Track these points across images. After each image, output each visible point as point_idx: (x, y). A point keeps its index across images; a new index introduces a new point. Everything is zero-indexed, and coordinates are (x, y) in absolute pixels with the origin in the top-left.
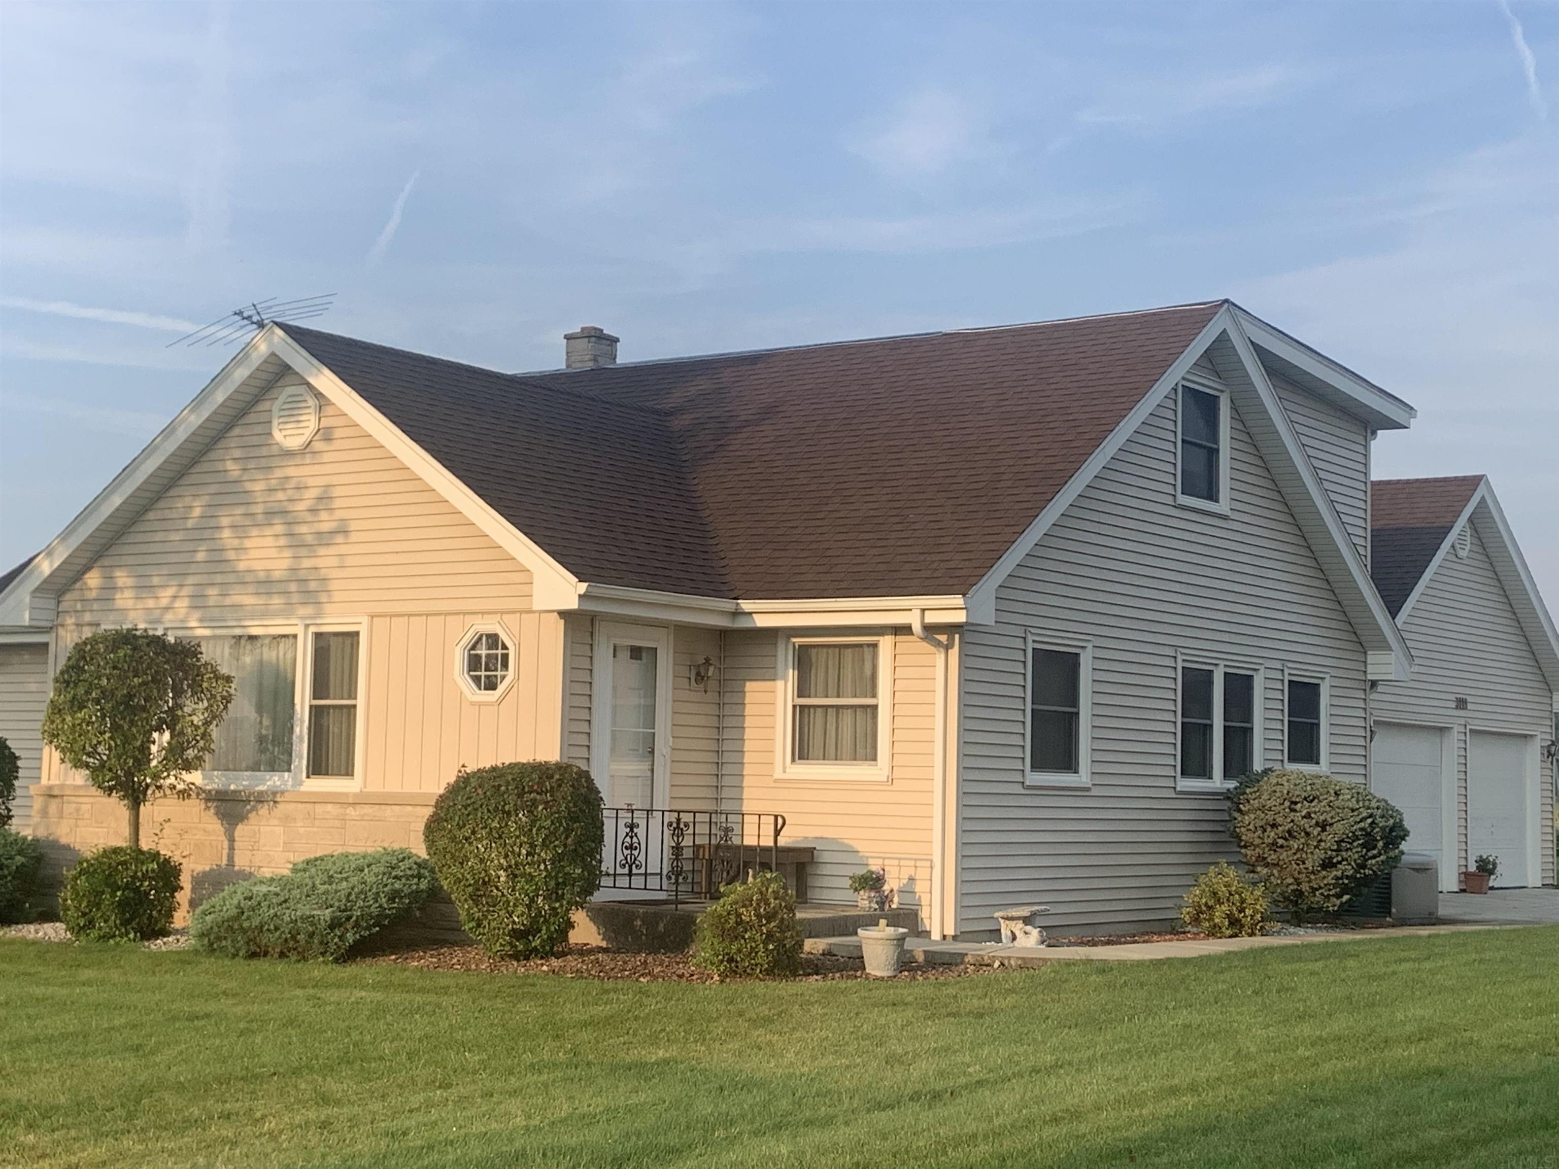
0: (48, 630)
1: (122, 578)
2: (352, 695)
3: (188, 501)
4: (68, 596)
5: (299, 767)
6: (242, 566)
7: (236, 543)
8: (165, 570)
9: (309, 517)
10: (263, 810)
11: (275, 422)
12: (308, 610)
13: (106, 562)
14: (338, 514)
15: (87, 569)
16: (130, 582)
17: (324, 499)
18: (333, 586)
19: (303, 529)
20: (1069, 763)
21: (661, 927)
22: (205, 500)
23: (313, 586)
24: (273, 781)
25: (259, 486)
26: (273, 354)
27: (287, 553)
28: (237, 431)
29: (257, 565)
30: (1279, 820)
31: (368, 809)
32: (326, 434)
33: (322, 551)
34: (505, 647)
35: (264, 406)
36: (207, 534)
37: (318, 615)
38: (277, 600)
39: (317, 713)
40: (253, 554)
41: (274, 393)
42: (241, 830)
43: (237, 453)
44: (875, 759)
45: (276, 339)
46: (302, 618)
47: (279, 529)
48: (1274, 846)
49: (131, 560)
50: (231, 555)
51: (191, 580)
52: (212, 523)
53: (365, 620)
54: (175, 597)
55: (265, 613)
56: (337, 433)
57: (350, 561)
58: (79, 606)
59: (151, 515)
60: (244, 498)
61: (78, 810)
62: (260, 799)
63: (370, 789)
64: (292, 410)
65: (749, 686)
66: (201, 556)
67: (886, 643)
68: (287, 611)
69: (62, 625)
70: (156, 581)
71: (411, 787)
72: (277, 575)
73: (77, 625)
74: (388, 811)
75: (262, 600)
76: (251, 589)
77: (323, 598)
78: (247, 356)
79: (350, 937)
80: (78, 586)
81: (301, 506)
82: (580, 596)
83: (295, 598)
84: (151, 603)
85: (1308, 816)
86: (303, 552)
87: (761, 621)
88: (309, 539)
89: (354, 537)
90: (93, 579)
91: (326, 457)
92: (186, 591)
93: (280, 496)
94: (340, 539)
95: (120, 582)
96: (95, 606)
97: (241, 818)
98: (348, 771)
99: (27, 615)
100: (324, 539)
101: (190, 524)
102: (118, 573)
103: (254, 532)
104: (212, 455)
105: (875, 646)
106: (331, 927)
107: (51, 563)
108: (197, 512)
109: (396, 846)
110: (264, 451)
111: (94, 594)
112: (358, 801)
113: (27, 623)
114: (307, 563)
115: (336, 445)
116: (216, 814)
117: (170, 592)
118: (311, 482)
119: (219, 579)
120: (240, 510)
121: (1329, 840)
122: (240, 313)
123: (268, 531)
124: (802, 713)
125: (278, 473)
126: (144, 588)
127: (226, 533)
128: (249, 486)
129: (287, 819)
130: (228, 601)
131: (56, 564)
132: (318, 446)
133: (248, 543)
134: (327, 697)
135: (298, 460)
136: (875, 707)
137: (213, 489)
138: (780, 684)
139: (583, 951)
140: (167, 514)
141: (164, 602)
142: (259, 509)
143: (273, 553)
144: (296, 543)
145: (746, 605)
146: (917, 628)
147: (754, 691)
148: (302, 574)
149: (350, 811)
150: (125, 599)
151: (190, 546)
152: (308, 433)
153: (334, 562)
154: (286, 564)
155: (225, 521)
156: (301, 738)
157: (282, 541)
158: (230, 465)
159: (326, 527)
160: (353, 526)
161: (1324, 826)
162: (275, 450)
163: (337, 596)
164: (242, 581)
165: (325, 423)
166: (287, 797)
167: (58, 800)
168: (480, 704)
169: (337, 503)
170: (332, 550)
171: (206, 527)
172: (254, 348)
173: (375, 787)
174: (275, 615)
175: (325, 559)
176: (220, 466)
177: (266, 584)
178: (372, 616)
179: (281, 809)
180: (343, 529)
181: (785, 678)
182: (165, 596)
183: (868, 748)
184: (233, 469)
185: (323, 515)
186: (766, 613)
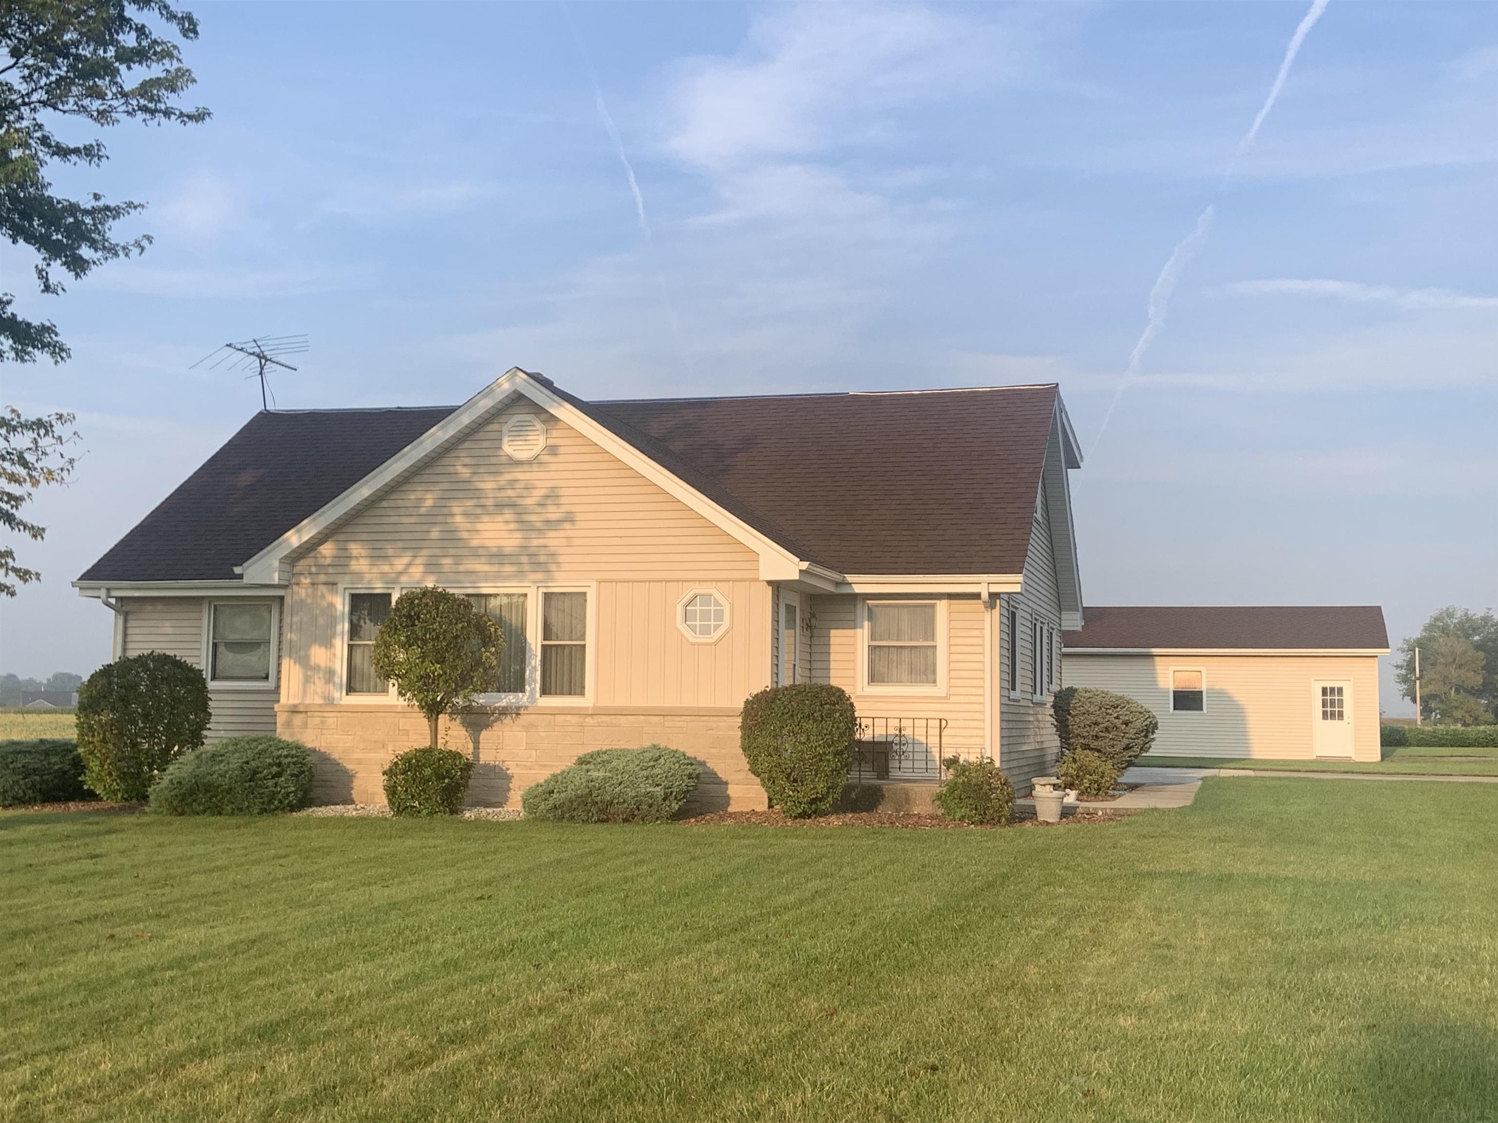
0: (285, 587)
1: (355, 549)
2: (583, 637)
3: (419, 495)
4: (302, 562)
5: (533, 690)
6: (474, 543)
7: (468, 526)
8: (400, 545)
9: (538, 509)
10: (508, 720)
11: (505, 439)
12: (540, 576)
13: (342, 537)
14: (564, 509)
15: (323, 542)
16: (364, 552)
17: (552, 496)
18: (561, 559)
19: (533, 518)
21: (853, 795)
22: (438, 494)
23: (542, 559)
24: (507, 699)
25: (489, 486)
26: (516, 391)
27: (518, 535)
28: (467, 445)
29: (489, 543)
30: (1100, 720)
31: (605, 718)
32: (552, 450)
33: (551, 534)
34: (717, 603)
35: (494, 427)
36: (440, 519)
37: (552, 580)
38: (508, 569)
39: (548, 650)
40: (485, 535)
41: (503, 419)
42: (484, 735)
43: (467, 461)
44: (935, 682)
45: (518, 380)
46: (535, 582)
47: (509, 517)
48: (1097, 737)
49: (365, 537)
50: (465, 535)
51: (425, 552)
52: (445, 511)
53: (594, 585)
54: (409, 565)
55: (498, 577)
56: (562, 450)
57: (576, 542)
58: (313, 569)
59: (385, 504)
60: (477, 494)
61: (323, 722)
62: (504, 712)
63: (601, 704)
64: (520, 431)
65: (833, 632)
66: (435, 534)
67: (942, 606)
68: (520, 574)
69: (297, 584)
70: (390, 552)
71: (638, 703)
72: (507, 551)
73: (313, 584)
74: (623, 720)
75: (495, 568)
76: (483, 560)
77: (553, 567)
78: (492, 391)
80: (312, 555)
81: (529, 501)
82: (800, 571)
83: (527, 568)
84: (386, 568)
85: (1117, 718)
86: (533, 534)
87: (858, 589)
88: (538, 525)
89: (579, 525)
90: (327, 550)
91: (552, 467)
92: (419, 561)
93: (510, 493)
94: (567, 525)
95: (355, 553)
96: (331, 570)
97: (487, 726)
98: (582, 693)
99: (276, 576)
100: (551, 525)
101: (423, 511)
102: (352, 546)
103: (486, 518)
104: (445, 461)
105: (933, 606)
107: (300, 538)
108: (429, 503)
109: (647, 744)
110: (493, 460)
111: (328, 561)
112: (597, 712)
114: (535, 542)
115: (560, 458)
116: (462, 723)
117: (406, 560)
118: (539, 484)
119: (452, 552)
120: (471, 503)
121: (1132, 732)
123: (499, 518)
124: (872, 649)
125: (508, 477)
126: (377, 556)
127: (458, 519)
128: (480, 485)
129: (528, 728)
130: (462, 568)
131: (305, 538)
132: (545, 458)
133: (479, 526)
135: (526, 468)
136: (933, 647)
138: (859, 631)
140: (400, 503)
141: (399, 568)
142: (490, 502)
143: (505, 534)
144: (525, 526)
145: (850, 578)
146: (985, 596)
147: (837, 637)
148: (532, 550)
149: (588, 720)
150: (360, 565)
151: (425, 528)
152: (537, 450)
153: (563, 542)
154: (516, 543)
155: (456, 510)
156: (536, 668)
157: (512, 526)
158: (460, 469)
159: (553, 517)
160: (578, 517)
161: (1126, 723)
162: (504, 460)
163: (565, 567)
164: (475, 553)
165: (551, 442)
166: (530, 711)
167: (303, 715)
168: (699, 644)
169: (563, 500)
170: (561, 534)
171: (440, 513)
172: (499, 386)
173: (606, 702)
174: (506, 578)
175: (553, 540)
176: (451, 470)
177: (498, 557)
178: (600, 582)
179: (524, 719)
180: (569, 518)
181: (862, 627)
182: (400, 564)
183: (928, 674)
184: (464, 472)
185: (551, 509)
186: (862, 584)
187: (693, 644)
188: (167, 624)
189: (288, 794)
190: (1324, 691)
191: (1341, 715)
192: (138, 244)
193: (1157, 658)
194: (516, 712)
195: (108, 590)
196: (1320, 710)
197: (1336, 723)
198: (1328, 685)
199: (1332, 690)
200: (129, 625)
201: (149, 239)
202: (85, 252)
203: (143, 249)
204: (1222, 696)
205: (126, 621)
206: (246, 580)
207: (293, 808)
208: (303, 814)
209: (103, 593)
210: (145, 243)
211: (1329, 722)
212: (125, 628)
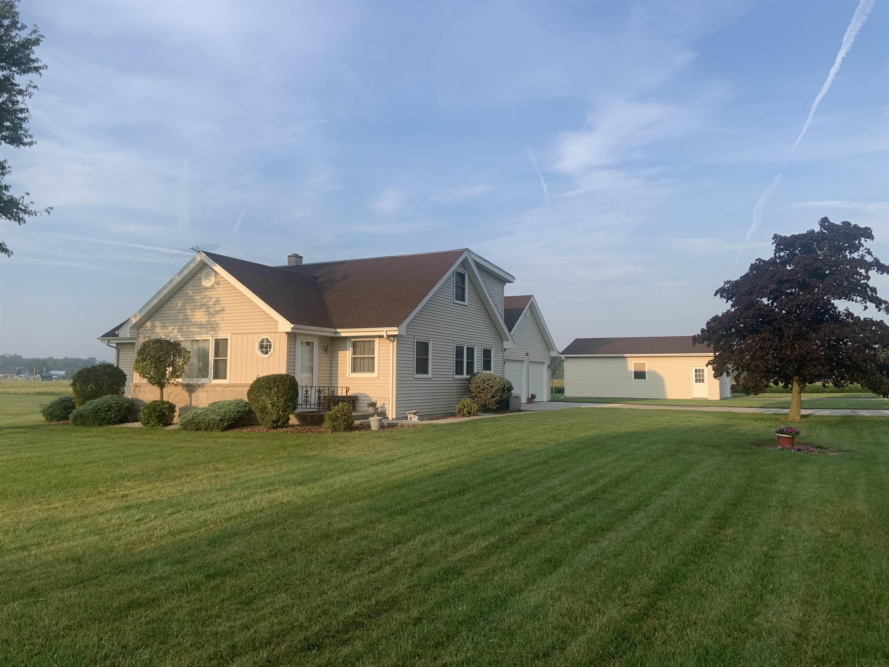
0: (135, 339)
1: (157, 324)
2: (226, 356)
3: (177, 302)
4: (141, 329)
5: (210, 377)
6: (193, 320)
7: (191, 314)
8: (170, 321)
9: (213, 306)
10: (200, 389)
11: (203, 279)
12: (213, 333)
13: (153, 319)
14: (221, 306)
15: (147, 321)
16: (160, 325)
17: (218, 301)
18: (220, 326)
19: (211, 310)
20: (426, 372)
21: (315, 419)
22: (182, 301)
23: (214, 326)
24: (203, 381)
25: (198, 297)
26: (202, 260)
27: (207, 316)
28: (191, 282)
29: (198, 320)
31: (231, 388)
32: (217, 283)
33: (217, 316)
34: (270, 342)
35: (199, 275)
36: (182, 311)
37: (217, 334)
38: (204, 330)
39: (216, 361)
40: (197, 317)
41: (202, 271)
42: (193, 395)
43: (191, 288)
44: (374, 372)
45: (202, 256)
46: (211, 335)
47: (204, 310)
49: (160, 318)
50: (190, 317)
51: (178, 324)
52: (185, 308)
53: (230, 335)
54: (173, 329)
55: (200, 334)
56: (221, 283)
57: (225, 319)
58: (144, 332)
59: (166, 306)
60: (194, 301)
61: (145, 390)
62: (199, 386)
63: (231, 382)
64: (207, 276)
65: (339, 352)
66: (181, 317)
67: (377, 340)
68: (207, 333)
69: (139, 337)
70: (167, 324)
71: (243, 382)
72: (204, 323)
73: (144, 337)
74: (237, 389)
75: (199, 330)
76: (196, 326)
77: (217, 329)
78: (194, 260)
79: (226, 424)
80: (144, 326)
81: (210, 303)
82: (291, 328)
83: (209, 329)
86: (211, 316)
87: (343, 335)
88: (213, 312)
89: (226, 312)
90: (149, 324)
91: (218, 289)
92: (176, 327)
93: (204, 300)
94: (222, 312)
96: (149, 332)
97: (194, 391)
98: (225, 378)
99: (128, 334)
100: (217, 312)
101: (178, 308)
102: (156, 322)
103: (196, 310)
104: (185, 288)
105: (374, 341)
106: (220, 421)
108: (180, 305)
109: (239, 398)
110: (200, 288)
111: (149, 328)
112: (228, 386)
113: (128, 336)
114: (212, 319)
115: (221, 286)
116: (186, 390)
117: (172, 327)
118: (214, 296)
119: (186, 324)
120: (193, 304)
121: (493, 390)
122: (192, 248)
123: (201, 310)
124: (354, 359)
125: (204, 294)
126: (164, 327)
127: (188, 311)
128: (195, 298)
129: (207, 391)
130: (189, 330)
131: (137, 320)
132: (215, 286)
133: (195, 314)
134: (219, 357)
135: (210, 290)
136: (374, 357)
137: (185, 298)
138: (348, 352)
139: (293, 426)
140: (170, 305)
141: (170, 330)
142: (198, 304)
143: (203, 316)
144: (209, 313)
145: (338, 330)
146: (385, 336)
147: (341, 353)
148: (211, 322)
149: (226, 389)
150: (158, 330)
151: (178, 315)
152: (212, 283)
153: (220, 319)
154: (206, 319)
155: (188, 307)
156: (211, 368)
157: (205, 313)
158: (189, 292)
159: (218, 309)
160: (226, 309)
161: (492, 387)
162: (203, 287)
163: (222, 328)
164: (193, 324)
165: (217, 280)
166: (207, 385)
167: (139, 387)
168: (263, 358)
169: (221, 302)
170: (220, 316)
171: (183, 310)
172: (196, 258)
173: (233, 382)
174: (203, 334)
175: (218, 318)
176: (186, 292)
177: (200, 326)
178: (232, 334)
179: (205, 389)
180: (223, 310)
181: (349, 350)
182: (170, 329)
183: (371, 369)
184: (190, 293)
185: (217, 306)
186: (344, 332)
187: (261, 358)
190: (696, 371)
191: (703, 381)
193: (628, 358)
194: (202, 386)
195: (109, 340)
196: (694, 378)
197: (701, 384)
198: (698, 368)
199: (699, 370)
200: (120, 353)
204: (655, 374)
205: (118, 352)
206: (120, 336)
208: (125, 425)
209: (107, 341)
211: (698, 384)
212: (118, 355)
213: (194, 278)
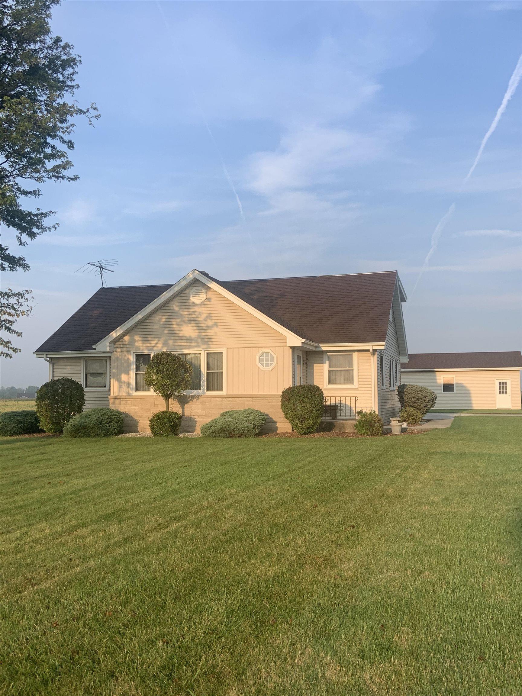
0: (111, 352)
1: (137, 338)
2: (222, 369)
3: (160, 317)
4: (118, 343)
5: (204, 389)
6: (181, 335)
7: (178, 329)
8: (153, 336)
9: (204, 322)
10: (195, 400)
11: (191, 296)
12: (205, 346)
13: (132, 334)
14: (214, 321)
15: (125, 335)
16: (140, 339)
17: (209, 317)
18: (213, 340)
19: (202, 325)
21: (323, 426)
22: (167, 317)
23: (206, 340)
24: (194, 393)
25: (186, 313)
26: (195, 278)
27: (197, 331)
28: (177, 298)
29: (186, 335)
30: (415, 396)
31: (231, 399)
32: (209, 299)
33: (209, 331)
34: (271, 355)
35: (187, 291)
36: (168, 326)
37: (210, 348)
38: (193, 344)
39: (208, 374)
40: (184, 332)
41: (190, 288)
42: (186, 406)
43: (177, 304)
44: (353, 383)
45: (195, 274)
46: (203, 349)
47: (194, 325)
48: (414, 402)
49: (140, 333)
50: (177, 332)
51: (163, 338)
52: (170, 323)
53: (225, 349)
54: (157, 343)
55: (189, 347)
56: (213, 300)
57: (219, 334)
58: (122, 346)
59: (147, 321)
60: (181, 316)
61: (127, 402)
62: (193, 397)
63: (229, 394)
64: (197, 293)
65: (315, 365)
66: (166, 332)
67: (355, 355)
68: (198, 346)
69: (116, 351)
70: (150, 339)
72: (193, 337)
73: (122, 351)
74: (238, 399)
75: (188, 344)
76: (184, 341)
77: (210, 343)
78: (186, 278)
80: (121, 340)
81: (200, 319)
82: (302, 343)
83: (200, 343)
84: (149, 345)
85: (422, 395)
86: (202, 331)
87: (324, 349)
88: (205, 328)
89: (219, 327)
90: (126, 338)
91: (209, 306)
92: (160, 342)
93: (194, 316)
94: (215, 327)
95: (137, 339)
96: (128, 346)
97: (187, 403)
98: (222, 390)
100: (209, 327)
101: (161, 323)
102: (136, 337)
103: (185, 326)
104: (169, 305)
105: (352, 355)
107: (116, 335)
108: (164, 320)
109: (246, 408)
110: (187, 304)
111: (127, 343)
112: (228, 397)
114: (203, 334)
115: (211, 303)
116: (178, 402)
117: (155, 342)
118: (204, 312)
119: (173, 338)
120: (179, 320)
121: (427, 400)
123: (190, 325)
124: (330, 371)
125: (193, 310)
126: (145, 340)
127: (175, 326)
128: (182, 313)
129: (202, 403)
130: (176, 344)
131: (118, 334)
132: (206, 303)
133: (182, 328)
135: (199, 306)
137: (169, 314)
138: (324, 364)
140: (153, 321)
141: (153, 345)
142: (186, 319)
143: (192, 331)
144: (199, 328)
145: (321, 345)
146: (371, 350)
147: (316, 367)
148: (202, 337)
149: (225, 399)
150: (139, 344)
151: (162, 329)
152: (203, 300)
153: (213, 334)
154: (196, 334)
155: (174, 323)
156: (204, 381)
157: (195, 328)
158: (175, 307)
159: (210, 324)
160: (219, 324)
161: (425, 397)
162: (191, 304)
163: (215, 343)
164: (181, 338)
165: (208, 296)
166: (203, 396)
167: (119, 400)
168: (265, 371)
169: (213, 318)
170: (213, 331)
171: (167, 324)
172: (189, 276)
173: (231, 393)
174: (193, 347)
175: (210, 333)
176: (172, 308)
177: (190, 339)
178: (227, 348)
179: (200, 400)
180: (216, 325)
181: (325, 363)
182: (153, 343)
183: (350, 380)
184: (177, 308)
185: (209, 321)
186: (325, 347)
187: (262, 371)
188: (68, 367)
189: (114, 429)
190: (500, 383)
191: (506, 393)
192: (54, 227)
193: (437, 373)
194: (198, 397)
195: (47, 355)
196: (498, 390)
197: (505, 395)
198: (501, 381)
199: (503, 383)
200: (54, 368)
201: (58, 224)
202: (35, 230)
203: (56, 228)
204: (461, 386)
205: (53, 366)
206: (97, 350)
207: (116, 434)
208: (120, 436)
209: (44, 356)
210: (56, 226)
211: (502, 395)
213: (181, 295)
